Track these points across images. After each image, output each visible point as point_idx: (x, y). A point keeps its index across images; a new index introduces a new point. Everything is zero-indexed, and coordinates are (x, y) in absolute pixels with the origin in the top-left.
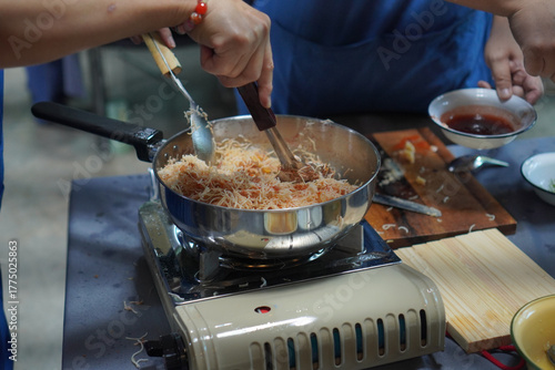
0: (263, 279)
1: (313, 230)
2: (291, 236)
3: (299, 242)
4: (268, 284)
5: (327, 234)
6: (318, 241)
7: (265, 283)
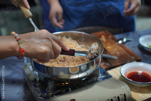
0: (70, 88)
1: (85, 71)
2: (78, 74)
3: (81, 75)
4: (72, 90)
5: (89, 72)
6: (87, 74)
7: (70, 90)
